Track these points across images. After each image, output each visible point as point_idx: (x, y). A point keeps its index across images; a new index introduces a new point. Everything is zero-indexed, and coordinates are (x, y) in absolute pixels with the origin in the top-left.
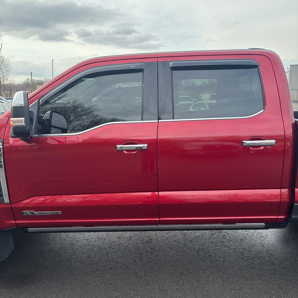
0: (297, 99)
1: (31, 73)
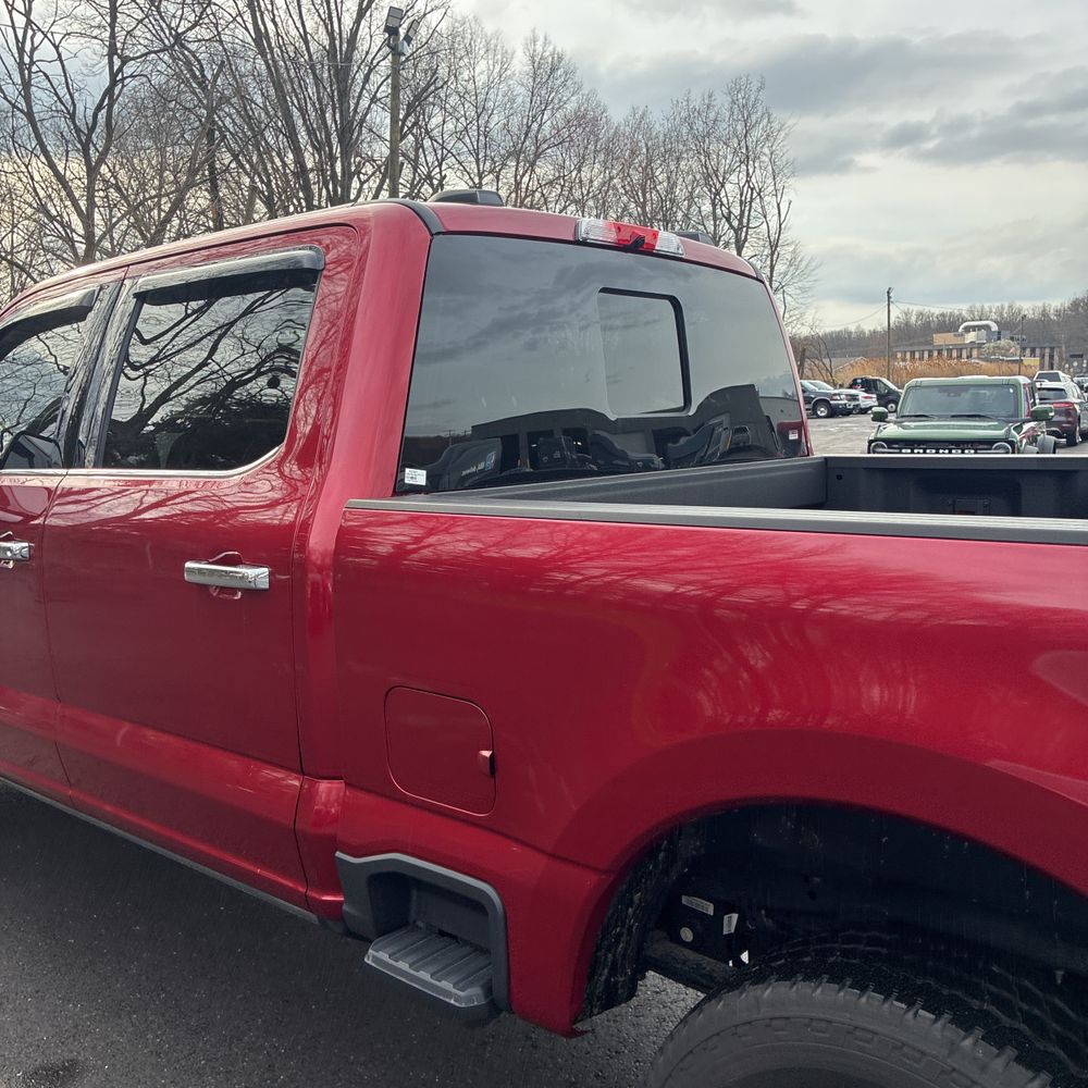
1: (888, 293)
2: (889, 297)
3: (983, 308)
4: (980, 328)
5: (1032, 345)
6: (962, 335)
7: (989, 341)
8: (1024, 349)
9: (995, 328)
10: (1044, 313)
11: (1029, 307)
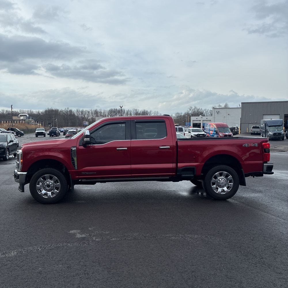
0: (248, 131)
2: (12, 107)
3: (23, 110)
4: (24, 116)
5: (37, 120)
6: (19, 117)
7: (27, 119)
8: (35, 121)
9: (28, 116)
10: (38, 112)
11: (35, 111)
